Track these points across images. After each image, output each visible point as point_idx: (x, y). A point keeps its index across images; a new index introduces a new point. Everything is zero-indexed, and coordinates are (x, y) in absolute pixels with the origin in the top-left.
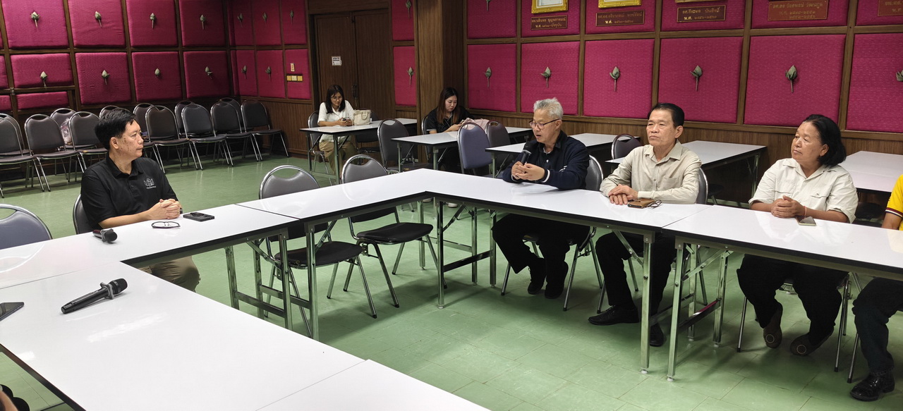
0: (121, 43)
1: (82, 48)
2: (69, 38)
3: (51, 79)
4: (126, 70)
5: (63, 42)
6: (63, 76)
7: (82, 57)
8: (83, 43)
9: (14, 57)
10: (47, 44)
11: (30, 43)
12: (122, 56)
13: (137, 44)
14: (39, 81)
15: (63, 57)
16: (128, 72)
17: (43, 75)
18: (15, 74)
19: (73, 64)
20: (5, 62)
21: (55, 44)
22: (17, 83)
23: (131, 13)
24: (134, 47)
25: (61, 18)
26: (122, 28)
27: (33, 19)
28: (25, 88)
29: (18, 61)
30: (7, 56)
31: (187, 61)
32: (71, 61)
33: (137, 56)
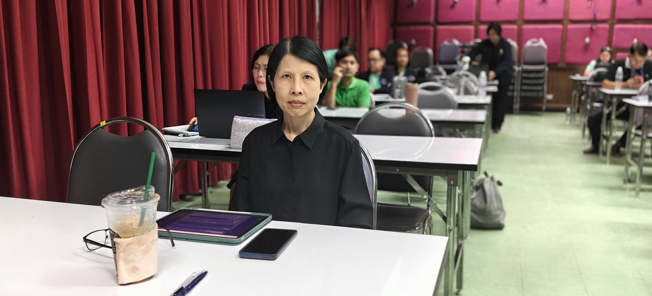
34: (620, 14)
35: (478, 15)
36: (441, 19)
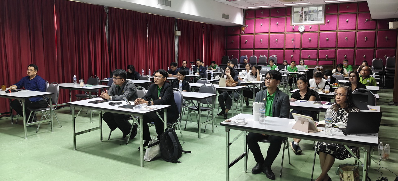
0: (353, 46)
1: (340, 48)
2: (336, 45)
3: (329, 57)
4: (353, 55)
5: (334, 46)
6: (333, 56)
7: (339, 51)
8: (340, 46)
9: (320, 50)
10: (329, 47)
11: (325, 47)
12: (352, 51)
14: (325, 57)
15: (333, 51)
17: (327, 55)
18: (319, 55)
19: (336, 53)
20: (317, 52)
21: (332, 47)
22: (319, 57)
23: (358, 37)
24: (357, 48)
25: (335, 39)
26: (354, 41)
27: (327, 40)
28: (322, 59)
30: (318, 50)
31: (377, 53)
33: (358, 51)
34: (303, 46)
35: (254, 46)
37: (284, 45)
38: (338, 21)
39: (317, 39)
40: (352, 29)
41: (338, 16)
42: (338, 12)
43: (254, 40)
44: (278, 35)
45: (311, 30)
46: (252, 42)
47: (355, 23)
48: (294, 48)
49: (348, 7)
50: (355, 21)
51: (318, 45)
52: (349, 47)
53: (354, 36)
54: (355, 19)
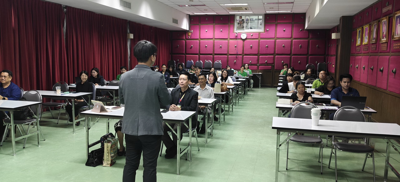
0: (289, 53)
1: (277, 54)
2: (275, 51)
3: (268, 62)
4: (289, 61)
5: (273, 53)
6: (271, 62)
7: (277, 57)
8: (278, 53)
9: (260, 56)
10: (268, 53)
11: (265, 53)
12: (289, 57)
13: (294, 54)
14: (265, 62)
15: (272, 57)
16: (290, 61)
17: (266, 61)
18: (260, 61)
20: (258, 58)
21: (271, 53)
22: (260, 63)
23: (294, 45)
25: (273, 47)
26: (290, 49)
27: (266, 47)
28: (262, 64)
29: (261, 57)
30: (258, 56)
31: (310, 59)
32: (274, 58)
33: (293, 57)
34: (245, 52)
35: (199, 51)
36: (187, 53)
37: (228, 51)
38: (276, 30)
39: (257, 46)
40: (288, 37)
41: (276, 25)
42: (276, 22)
43: (200, 45)
44: (222, 42)
45: (252, 37)
46: (198, 48)
47: (291, 33)
48: (237, 54)
49: (285, 17)
50: (291, 31)
51: (258, 51)
52: (286, 53)
53: (290, 44)
54: (291, 29)
